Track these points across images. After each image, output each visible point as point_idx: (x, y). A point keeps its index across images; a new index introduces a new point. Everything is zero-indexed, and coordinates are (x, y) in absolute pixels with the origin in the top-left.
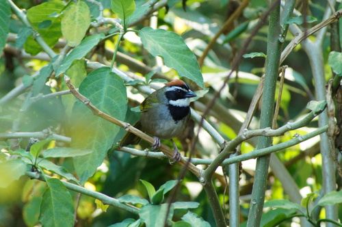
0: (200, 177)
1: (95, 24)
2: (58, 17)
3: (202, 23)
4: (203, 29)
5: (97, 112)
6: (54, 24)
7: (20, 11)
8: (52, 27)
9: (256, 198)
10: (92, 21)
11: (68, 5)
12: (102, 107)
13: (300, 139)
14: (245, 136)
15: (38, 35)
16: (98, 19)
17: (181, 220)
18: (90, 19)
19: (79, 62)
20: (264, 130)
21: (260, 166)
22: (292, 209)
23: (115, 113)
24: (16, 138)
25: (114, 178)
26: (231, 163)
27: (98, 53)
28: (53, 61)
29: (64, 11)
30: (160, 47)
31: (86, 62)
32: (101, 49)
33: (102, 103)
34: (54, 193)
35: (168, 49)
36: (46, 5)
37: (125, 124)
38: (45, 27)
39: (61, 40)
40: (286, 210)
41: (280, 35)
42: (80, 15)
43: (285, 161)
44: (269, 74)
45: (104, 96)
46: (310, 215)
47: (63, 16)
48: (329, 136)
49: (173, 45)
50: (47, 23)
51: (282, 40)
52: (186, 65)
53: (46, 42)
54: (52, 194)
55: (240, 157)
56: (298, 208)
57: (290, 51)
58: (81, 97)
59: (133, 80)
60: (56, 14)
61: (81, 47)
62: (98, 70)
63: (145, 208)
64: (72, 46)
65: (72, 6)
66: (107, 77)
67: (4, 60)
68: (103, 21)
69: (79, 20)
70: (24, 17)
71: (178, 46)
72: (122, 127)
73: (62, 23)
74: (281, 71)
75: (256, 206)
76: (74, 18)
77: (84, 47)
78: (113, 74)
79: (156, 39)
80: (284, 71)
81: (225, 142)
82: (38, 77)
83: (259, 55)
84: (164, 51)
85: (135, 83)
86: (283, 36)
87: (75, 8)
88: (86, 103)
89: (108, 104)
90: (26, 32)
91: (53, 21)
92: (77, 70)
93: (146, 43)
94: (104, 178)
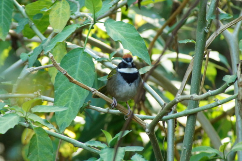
0: (145, 129)
1: (74, 17)
2: (48, 11)
3: (153, 18)
4: (155, 23)
5: (72, 80)
6: (45, 16)
7: (21, 7)
8: (43, 18)
9: (186, 145)
10: (72, 15)
11: (55, 3)
12: (77, 77)
13: (219, 103)
14: (178, 99)
15: (33, 24)
16: (76, 13)
17: (130, 159)
18: (70, 13)
19: (61, 44)
20: (192, 95)
21: (190, 121)
22: (213, 153)
23: (86, 81)
24: (15, 98)
25: (88, 128)
26: (169, 119)
27: (77, 38)
28: (43, 43)
29: (52, 7)
30: (119, 34)
31: (66, 44)
32: (79, 35)
33: (77, 74)
34: (39, 138)
35: (125, 36)
36: (39, 3)
37: (92, 89)
38: (38, 18)
39: (49, 28)
40: (209, 154)
41: (206, 27)
42: (63, 10)
43: (212, 119)
44: (197, 56)
45: (78, 69)
46: (226, 158)
47: (50, 10)
48: (238, 101)
49: (129, 33)
50: (40, 15)
51: (207, 31)
52: (138, 48)
53: (39, 29)
54: (37, 139)
55: (175, 114)
56: (217, 153)
57: (213, 39)
58: (61, 69)
59: (100, 58)
60: (46, 9)
61: (63, 33)
62: (75, 50)
63: (104, 150)
64: (56, 32)
65: (58, 3)
66: (81, 55)
67: (11, 41)
68: (79, 15)
69: (62, 14)
70: (23, 11)
71: (132, 34)
72: (90, 91)
73: (50, 15)
74: (206, 53)
75: (186, 150)
76: (58, 12)
77: (65, 33)
78: (85, 53)
79: (117, 29)
80: (209, 54)
81: (165, 104)
82: (32, 54)
83: (190, 41)
84: (122, 37)
85: (101, 60)
86: (208, 28)
87: (60, 5)
88: (64, 73)
89: (81, 74)
90: (24, 22)
91: (44, 14)
92: (60, 50)
93: (109, 31)
94: (82, 128)
